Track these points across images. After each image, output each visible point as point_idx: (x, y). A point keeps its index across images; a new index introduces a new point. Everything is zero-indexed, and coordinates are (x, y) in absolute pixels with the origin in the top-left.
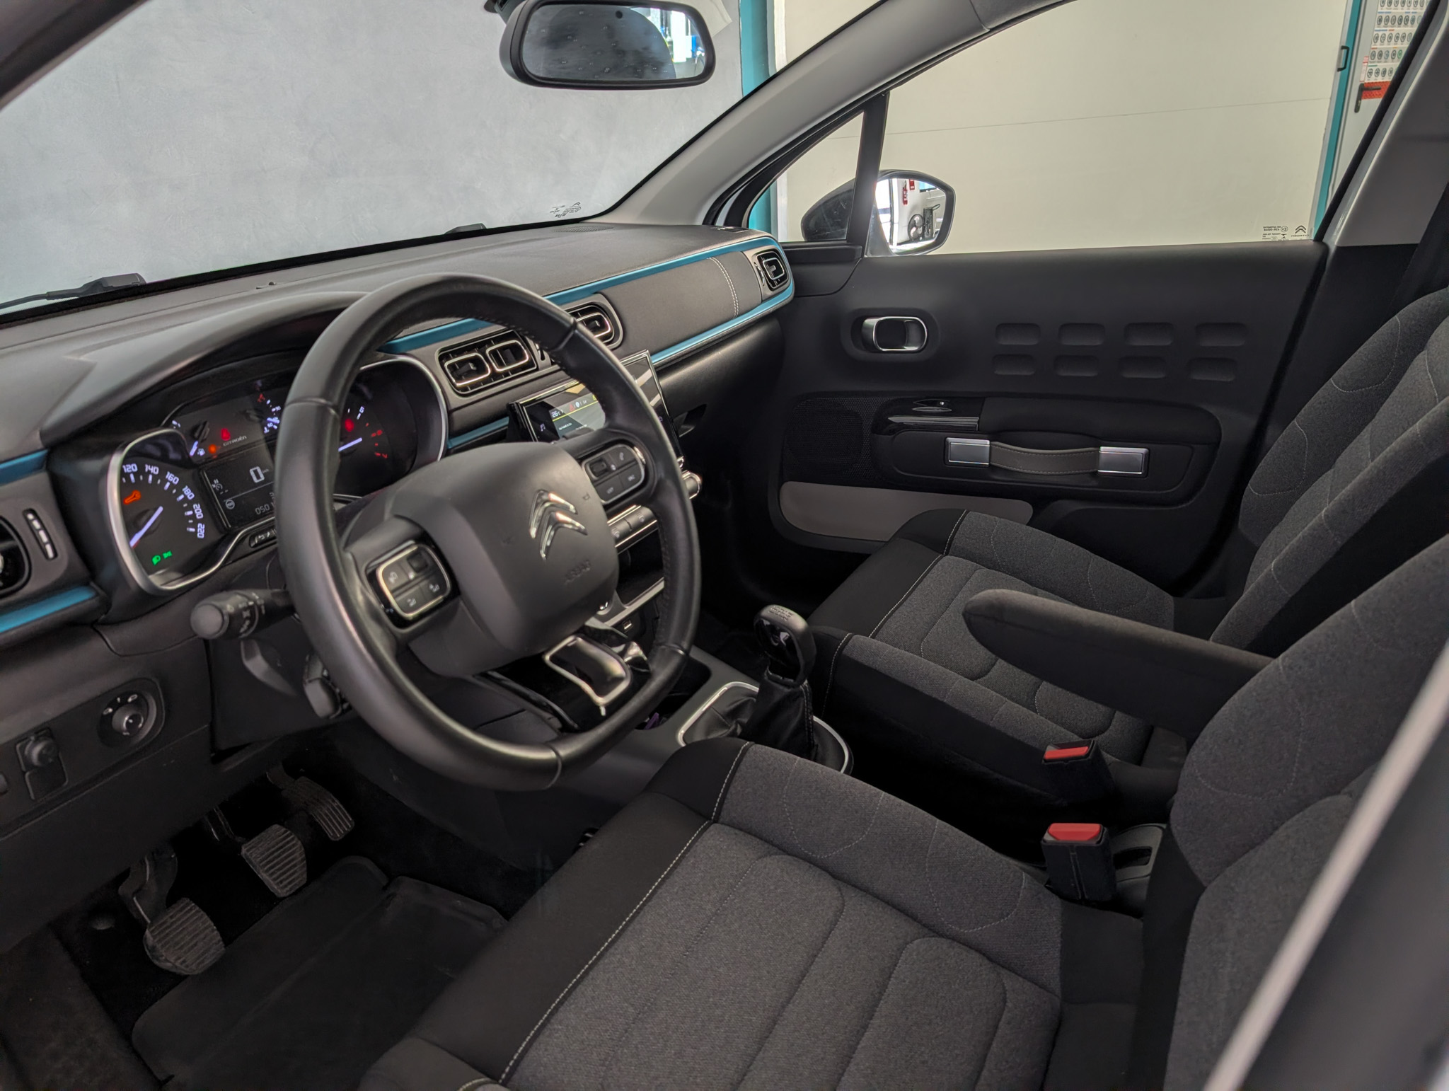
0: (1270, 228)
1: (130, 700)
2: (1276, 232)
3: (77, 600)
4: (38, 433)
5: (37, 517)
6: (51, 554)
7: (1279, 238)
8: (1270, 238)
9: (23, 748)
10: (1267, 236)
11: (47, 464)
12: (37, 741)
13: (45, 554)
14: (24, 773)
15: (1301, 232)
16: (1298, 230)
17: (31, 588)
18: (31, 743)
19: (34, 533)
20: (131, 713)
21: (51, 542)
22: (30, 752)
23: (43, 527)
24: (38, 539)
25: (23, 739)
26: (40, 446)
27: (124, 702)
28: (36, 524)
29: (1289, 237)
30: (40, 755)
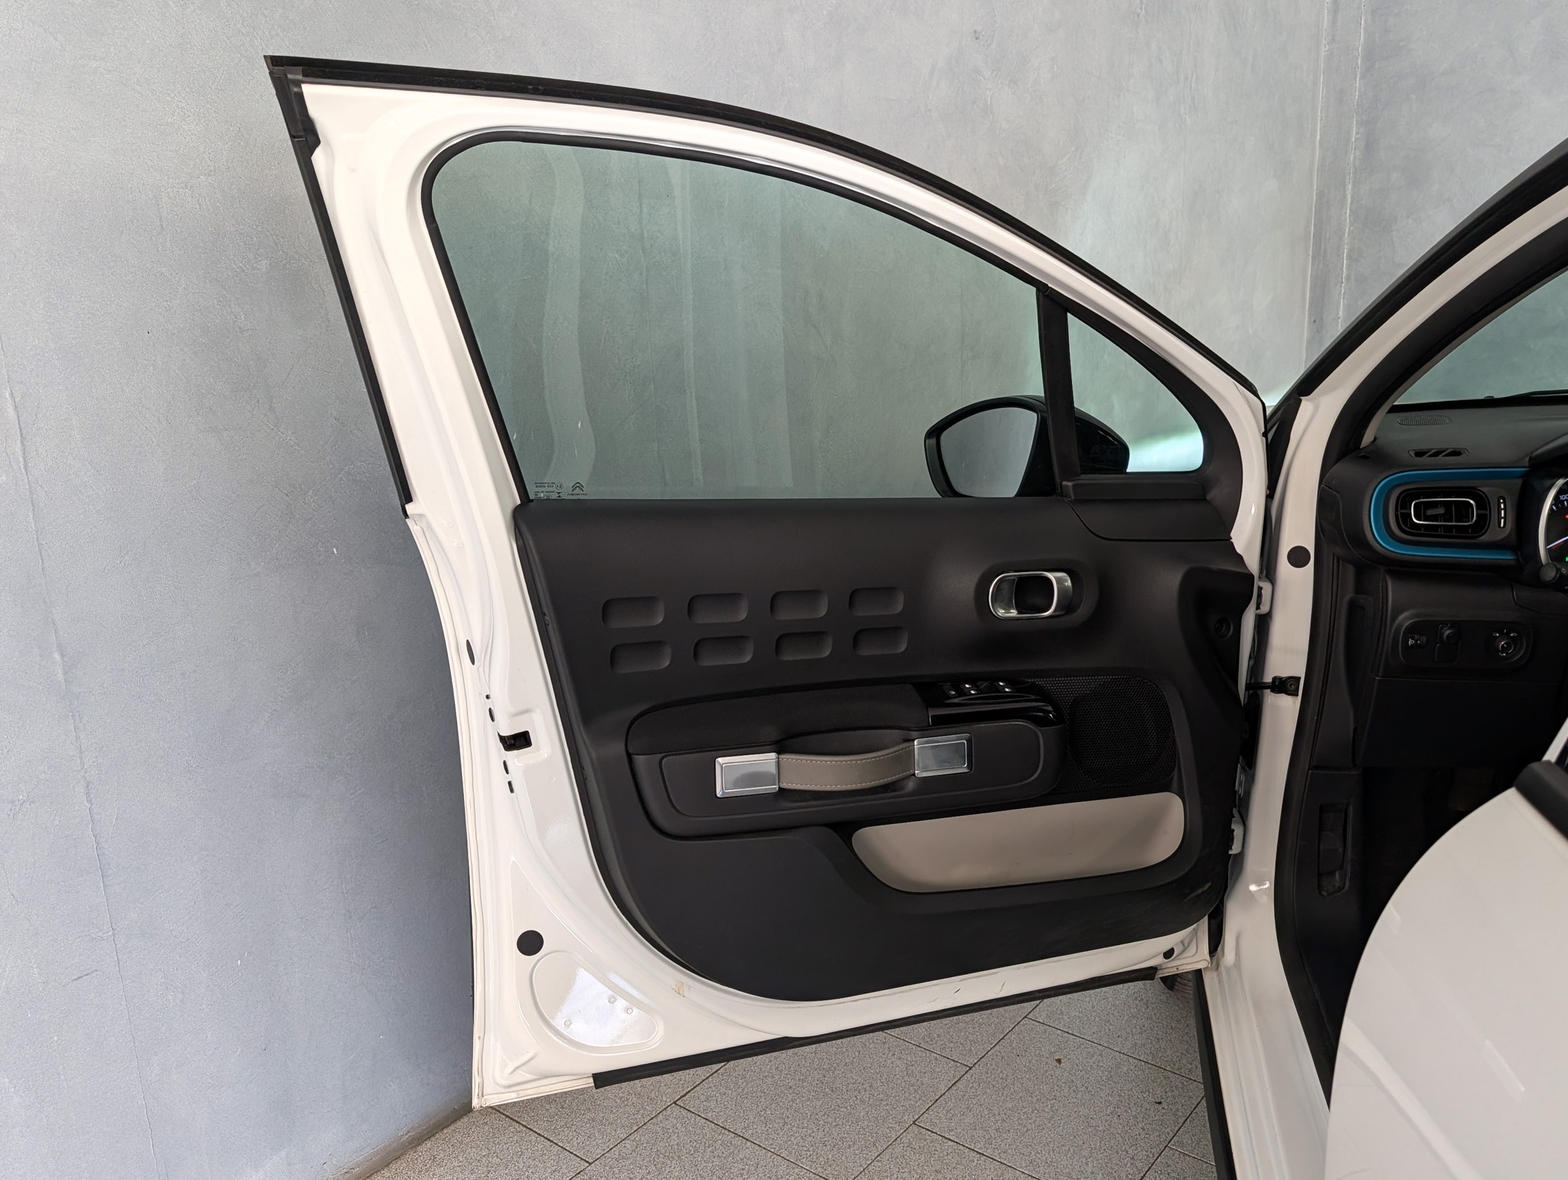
1: (1512, 635)
3: (1507, 557)
4: (1528, 458)
5: (1504, 503)
6: (1502, 525)
9: (1442, 628)
11: (1526, 477)
12: (1450, 628)
13: (1500, 523)
14: (1437, 643)
17: (1484, 538)
18: (1447, 628)
19: (1499, 510)
20: (1507, 641)
21: (1505, 518)
22: (1444, 632)
23: (1505, 509)
24: (1499, 513)
25: (1445, 623)
26: (1527, 465)
27: (1508, 634)
28: (1502, 506)
30: (1448, 636)
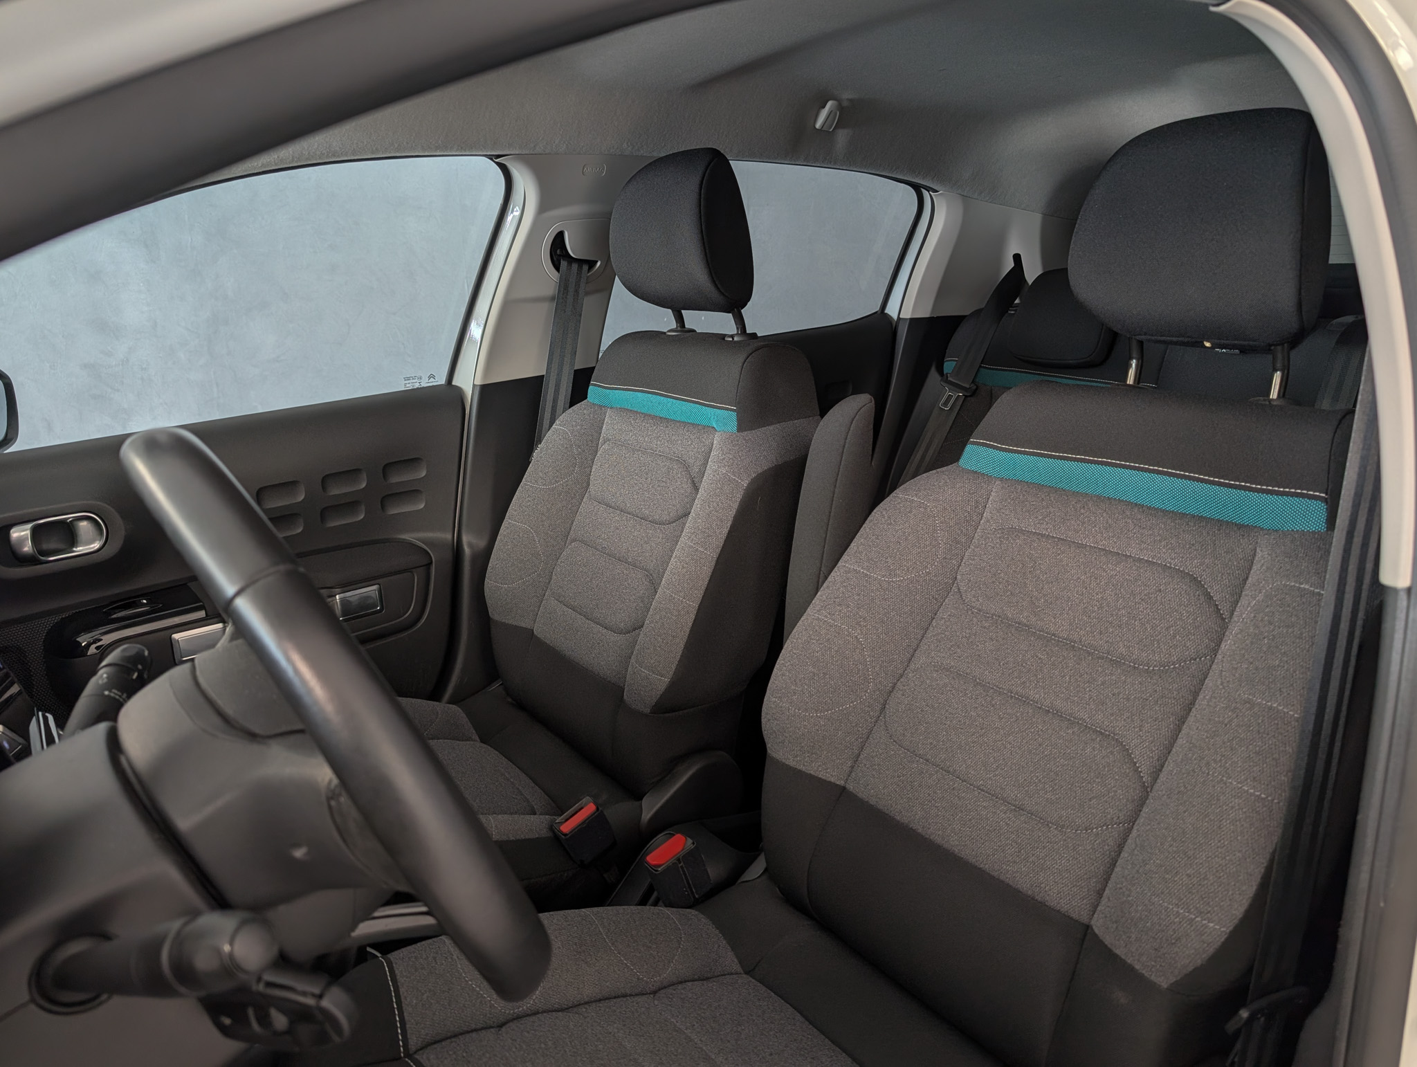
0: (408, 379)
2: (414, 381)
7: (417, 385)
8: (410, 387)
10: (408, 385)
15: (432, 380)
16: (430, 378)
29: (424, 385)
